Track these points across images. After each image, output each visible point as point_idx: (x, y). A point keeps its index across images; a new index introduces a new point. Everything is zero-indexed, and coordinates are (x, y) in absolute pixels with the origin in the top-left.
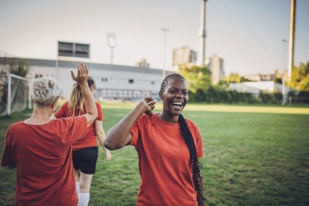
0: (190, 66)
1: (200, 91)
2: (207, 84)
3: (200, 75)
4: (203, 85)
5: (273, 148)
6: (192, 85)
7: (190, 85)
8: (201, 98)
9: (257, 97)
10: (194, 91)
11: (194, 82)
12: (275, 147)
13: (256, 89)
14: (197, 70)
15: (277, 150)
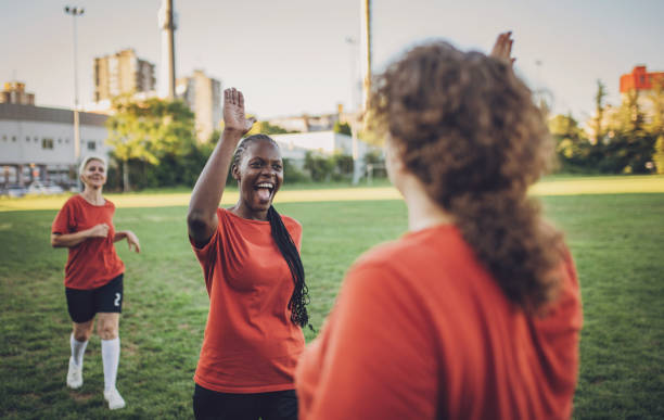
0: (140, 98)
1: (169, 160)
2: (184, 142)
3: (167, 121)
4: (176, 145)
5: (325, 267)
6: (148, 146)
7: (143, 145)
8: (173, 175)
9: (299, 167)
10: (153, 160)
11: (154, 137)
12: (328, 264)
13: (295, 149)
14: (158, 109)
15: (332, 270)
